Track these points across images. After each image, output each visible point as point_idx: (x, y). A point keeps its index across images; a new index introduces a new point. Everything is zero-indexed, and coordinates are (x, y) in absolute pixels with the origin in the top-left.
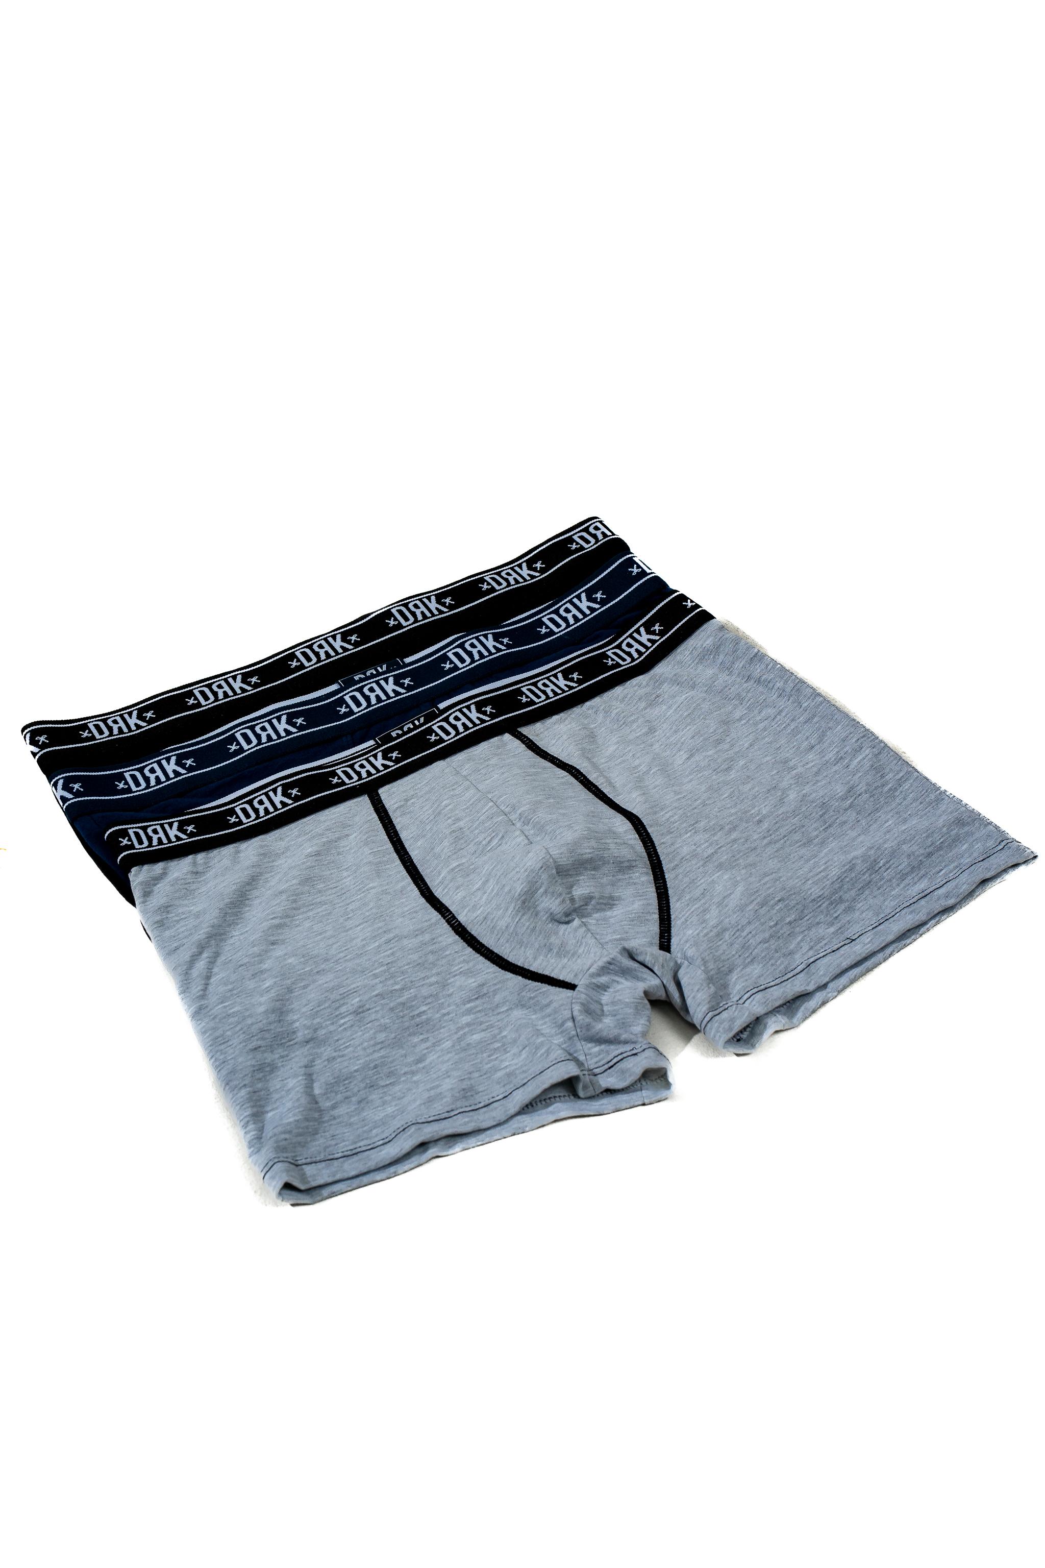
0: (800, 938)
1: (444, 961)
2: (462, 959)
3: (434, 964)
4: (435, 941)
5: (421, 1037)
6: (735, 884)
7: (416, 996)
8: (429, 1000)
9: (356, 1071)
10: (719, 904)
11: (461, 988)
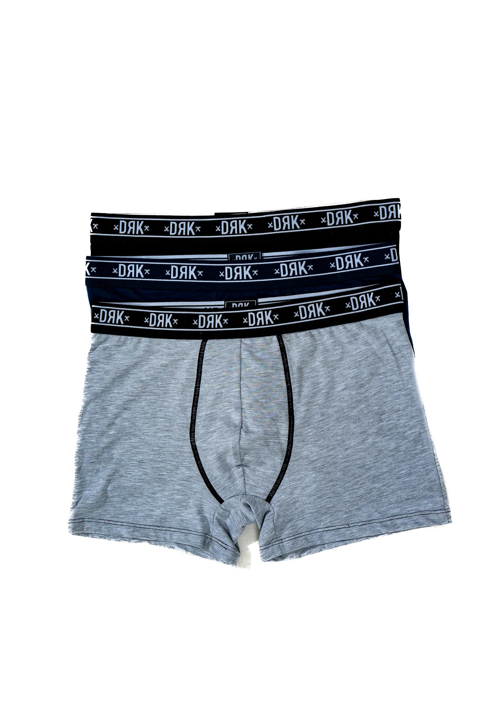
0: (328, 516)
1: (182, 458)
2: (189, 461)
3: (177, 457)
4: (183, 447)
5: (159, 484)
6: (314, 482)
7: (164, 467)
8: (168, 471)
9: (127, 486)
10: (303, 488)
11: (183, 473)
